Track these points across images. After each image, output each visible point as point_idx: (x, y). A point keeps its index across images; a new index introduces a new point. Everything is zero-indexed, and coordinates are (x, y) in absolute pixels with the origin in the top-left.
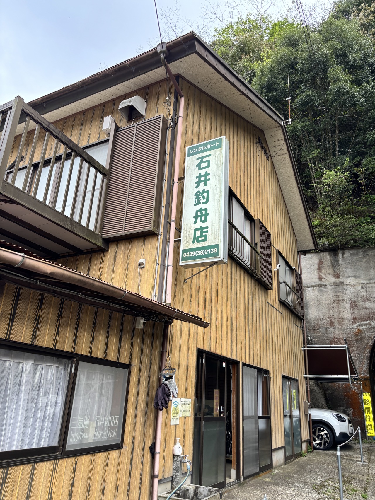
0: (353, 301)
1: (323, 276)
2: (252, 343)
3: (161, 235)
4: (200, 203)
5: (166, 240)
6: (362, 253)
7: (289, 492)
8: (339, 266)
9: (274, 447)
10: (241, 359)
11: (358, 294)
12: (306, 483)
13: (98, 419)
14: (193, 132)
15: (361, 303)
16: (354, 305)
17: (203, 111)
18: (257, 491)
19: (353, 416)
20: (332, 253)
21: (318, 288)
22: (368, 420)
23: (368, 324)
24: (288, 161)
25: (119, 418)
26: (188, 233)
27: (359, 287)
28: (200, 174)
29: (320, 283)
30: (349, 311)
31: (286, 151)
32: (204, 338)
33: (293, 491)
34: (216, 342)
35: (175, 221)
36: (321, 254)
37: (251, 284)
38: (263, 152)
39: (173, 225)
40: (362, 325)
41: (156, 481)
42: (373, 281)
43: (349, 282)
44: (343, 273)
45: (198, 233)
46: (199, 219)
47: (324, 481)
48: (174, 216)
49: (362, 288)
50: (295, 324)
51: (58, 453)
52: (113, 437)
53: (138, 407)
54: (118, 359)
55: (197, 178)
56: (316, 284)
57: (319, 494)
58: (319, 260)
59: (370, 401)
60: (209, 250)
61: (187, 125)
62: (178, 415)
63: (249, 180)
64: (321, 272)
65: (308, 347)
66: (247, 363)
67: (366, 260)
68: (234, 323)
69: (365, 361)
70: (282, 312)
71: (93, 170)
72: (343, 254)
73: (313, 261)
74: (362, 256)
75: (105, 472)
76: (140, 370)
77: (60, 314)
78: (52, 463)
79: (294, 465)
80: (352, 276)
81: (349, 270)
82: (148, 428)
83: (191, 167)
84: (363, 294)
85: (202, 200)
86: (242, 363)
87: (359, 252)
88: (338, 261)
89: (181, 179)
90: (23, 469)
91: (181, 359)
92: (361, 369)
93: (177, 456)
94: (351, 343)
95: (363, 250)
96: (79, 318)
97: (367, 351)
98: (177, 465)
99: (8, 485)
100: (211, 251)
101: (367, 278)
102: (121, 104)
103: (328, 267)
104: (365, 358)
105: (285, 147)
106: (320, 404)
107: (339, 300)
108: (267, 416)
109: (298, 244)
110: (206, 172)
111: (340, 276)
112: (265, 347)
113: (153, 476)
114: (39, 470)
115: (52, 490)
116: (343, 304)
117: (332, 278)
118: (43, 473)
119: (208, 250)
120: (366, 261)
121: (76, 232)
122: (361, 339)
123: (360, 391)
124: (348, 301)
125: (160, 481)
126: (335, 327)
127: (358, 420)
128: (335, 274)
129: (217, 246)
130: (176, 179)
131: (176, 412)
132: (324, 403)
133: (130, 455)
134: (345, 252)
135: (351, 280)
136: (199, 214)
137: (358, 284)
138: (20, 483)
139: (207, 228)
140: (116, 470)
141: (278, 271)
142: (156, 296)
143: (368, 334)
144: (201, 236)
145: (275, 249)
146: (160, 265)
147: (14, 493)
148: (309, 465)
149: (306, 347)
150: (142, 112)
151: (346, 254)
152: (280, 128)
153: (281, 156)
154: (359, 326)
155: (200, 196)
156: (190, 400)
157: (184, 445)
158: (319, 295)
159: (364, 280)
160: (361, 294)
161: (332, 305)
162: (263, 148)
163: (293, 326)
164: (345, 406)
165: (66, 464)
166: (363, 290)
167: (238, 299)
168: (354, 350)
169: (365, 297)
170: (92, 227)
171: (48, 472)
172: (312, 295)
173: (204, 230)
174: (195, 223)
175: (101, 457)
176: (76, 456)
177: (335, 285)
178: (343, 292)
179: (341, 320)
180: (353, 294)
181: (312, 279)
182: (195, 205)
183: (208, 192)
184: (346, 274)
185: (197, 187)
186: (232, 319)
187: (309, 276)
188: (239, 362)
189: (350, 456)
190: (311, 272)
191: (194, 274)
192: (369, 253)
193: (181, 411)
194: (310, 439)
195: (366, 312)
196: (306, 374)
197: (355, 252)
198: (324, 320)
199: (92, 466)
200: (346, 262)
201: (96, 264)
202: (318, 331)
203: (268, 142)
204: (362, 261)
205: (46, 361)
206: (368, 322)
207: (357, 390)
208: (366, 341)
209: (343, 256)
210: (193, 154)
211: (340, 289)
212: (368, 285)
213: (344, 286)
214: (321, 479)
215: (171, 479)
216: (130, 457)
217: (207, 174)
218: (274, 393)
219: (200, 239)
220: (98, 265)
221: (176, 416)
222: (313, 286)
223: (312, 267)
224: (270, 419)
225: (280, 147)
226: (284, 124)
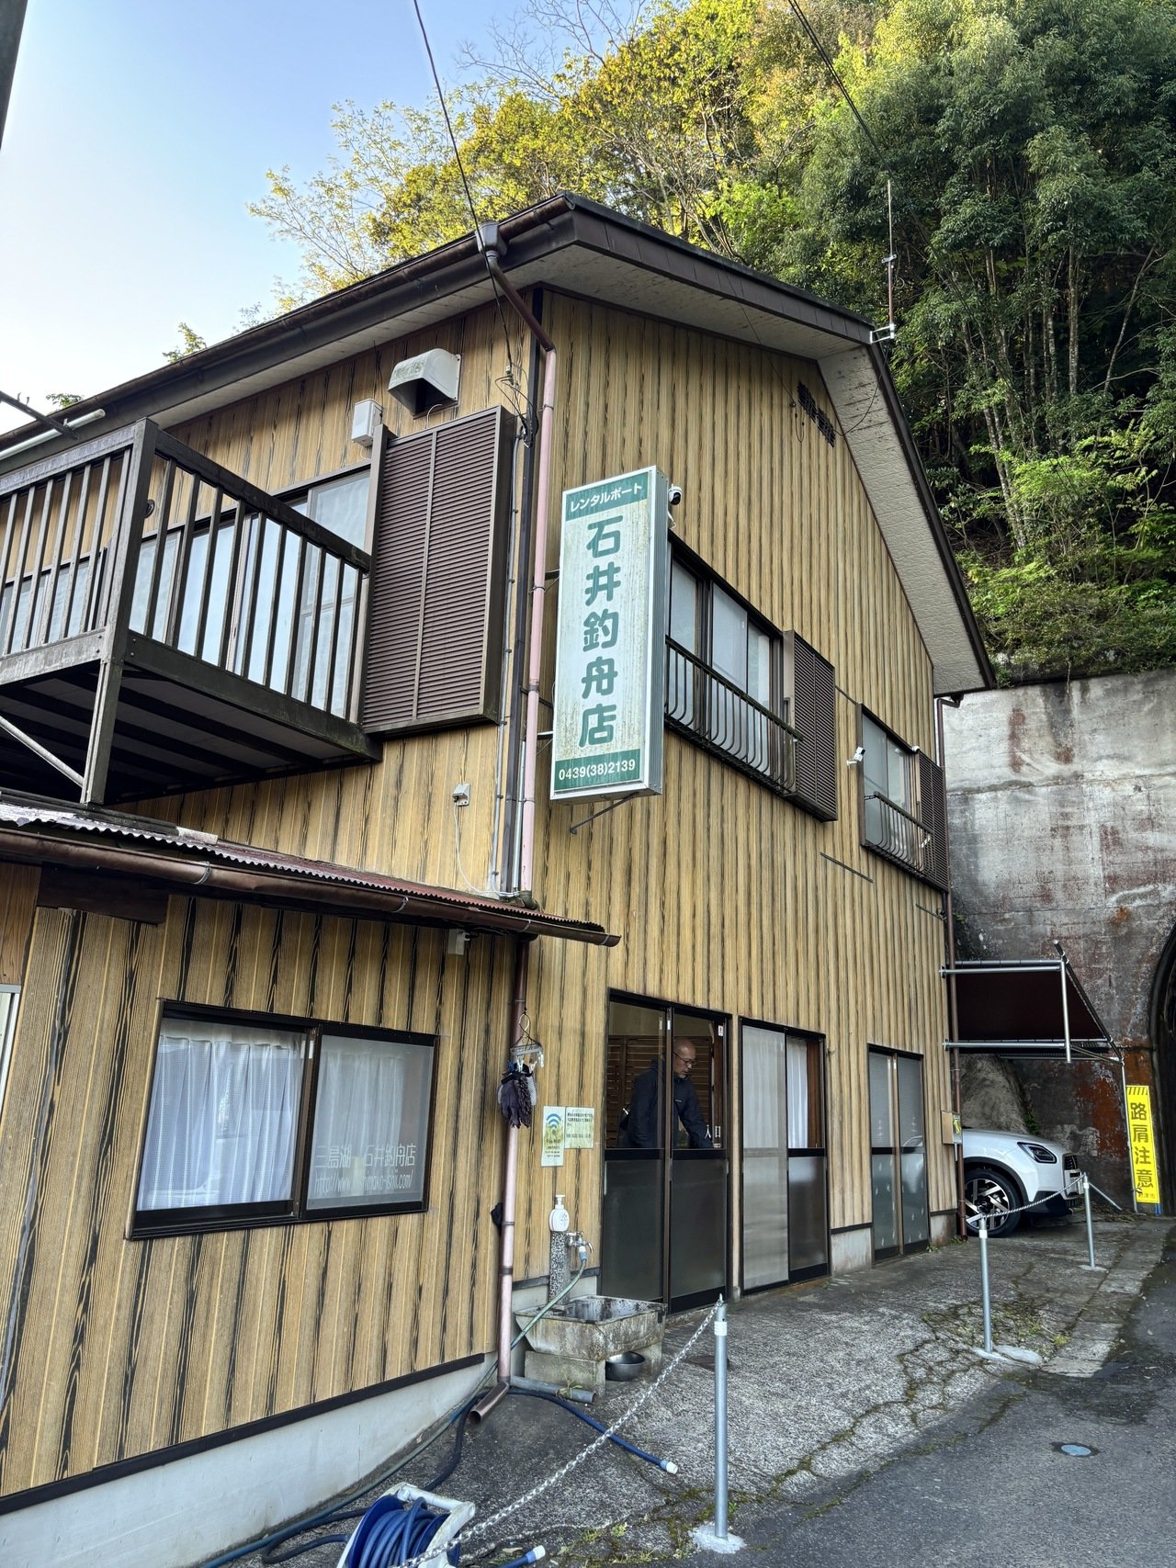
0: (1109, 829)
1: (1025, 758)
2: (770, 967)
3: (505, 724)
4: (597, 645)
5: (518, 736)
6: (1139, 687)
7: (857, 1324)
8: (1072, 726)
9: (836, 1223)
10: (735, 1007)
11: (1124, 809)
12: (908, 1308)
13: (371, 1150)
14: (586, 433)
15: (1132, 835)
16: (1111, 839)
17: (616, 363)
18: (771, 1320)
19: (1099, 1150)
20: (1050, 689)
21: (1009, 792)
22: (1142, 1160)
23: (1150, 893)
24: (894, 443)
25: (418, 1150)
26: (569, 721)
27: (1128, 789)
28: (597, 568)
29: (1014, 777)
30: (1096, 857)
31: (883, 415)
32: (626, 964)
33: (867, 1323)
34: (661, 971)
35: (538, 689)
36: (1020, 692)
37: (769, 815)
38: (815, 425)
39: (533, 697)
40: (1134, 898)
41: (507, 1281)
42: (1170, 769)
43: (1098, 773)
44: (1082, 745)
45: (593, 721)
46: (594, 684)
47: (961, 1306)
48: (534, 674)
49: (1138, 789)
50: (918, 906)
51: (292, 1214)
52: (407, 1187)
53: (460, 1128)
54: (409, 1024)
55: (588, 577)
56: (1002, 781)
57: (934, 1332)
58: (1014, 711)
59: (1148, 1108)
60: (618, 764)
61: (567, 421)
62: (561, 1146)
63: (766, 520)
64: (1018, 746)
65: (958, 967)
66: (756, 1018)
67: (1153, 708)
68: (715, 920)
69: (1137, 999)
70: (871, 877)
71: (332, 562)
72: (1084, 690)
73: (995, 715)
74: (1141, 696)
75: (391, 1256)
76: (462, 1047)
77: (278, 942)
78: (281, 1230)
79: (895, 1270)
80: (1109, 757)
81: (1099, 738)
82: (486, 1173)
83: (574, 548)
84: (1139, 808)
85: (602, 639)
86: (740, 1017)
87: (1133, 683)
88: (1068, 711)
89: (552, 576)
90: (228, 1240)
91: (564, 1015)
92: (1125, 1020)
93: (559, 1233)
94: (1101, 949)
95: (1143, 676)
96: (317, 945)
97: (1144, 969)
98: (560, 1251)
99: (203, 1267)
100: (622, 766)
101: (1154, 760)
102: (394, 375)
103: (1039, 730)
104: (1139, 990)
105: (880, 403)
106: (1003, 1119)
107: (1068, 828)
108: (817, 1150)
109: (936, 675)
110: (611, 565)
111: (1073, 756)
112: (813, 973)
113: (500, 1271)
114: (259, 1243)
115: (284, 1282)
116: (1080, 838)
117: (1048, 763)
118: (265, 1250)
119: (616, 762)
120: (1150, 711)
121: (300, 727)
122: (1129, 937)
123: (1119, 1080)
124: (1095, 829)
125: (516, 1286)
126: (1054, 904)
127: (1112, 1160)
128: (1059, 750)
129: (634, 755)
130: (539, 579)
131: (554, 1137)
132: (1014, 1116)
133: (446, 1224)
134: (1091, 686)
135: (1107, 769)
136: (595, 673)
137: (1125, 777)
138: (225, 1265)
139: (613, 708)
140: (414, 1253)
141: (860, 767)
142: (496, 874)
143: (1148, 923)
144: (600, 728)
145: (854, 703)
146: (503, 800)
147: (215, 1281)
148: (938, 1270)
149: (952, 966)
150: (451, 393)
151: (1092, 691)
152: (864, 351)
153: (873, 430)
154: (1125, 899)
155: (597, 626)
156: (592, 1111)
157: (577, 1212)
158: (1011, 813)
159: (1145, 767)
160: (1133, 808)
161: (1048, 841)
162: (814, 412)
163: (909, 911)
164: (1078, 1122)
165: (308, 1236)
166: (1139, 795)
167: (729, 858)
168: (1107, 969)
169: (1145, 816)
170: (338, 710)
171: (276, 1249)
172: (990, 814)
173: (605, 714)
174: (586, 695)
175: (380, 1225)
176: (328, 1221)
177: (1058, 784)
178: (1082, 802)
179: (1073, 884)
180: (1111, 808)
181: (992, 767)
182: (585, 649)
183: (615, 616)
184: (1093, 750)
185: (588, 603)
186: (709, 912)
187: (984, 758)
188: (729, 1017)
189: (1066, 1252)
190: (988, 747)
191: (596, 812)
192: (1162, 685)
193: (569, 1136)
194: (959, 1209)
195: (1145, 860)
196: (951, 1039)
197: (1116, 682)
198: (1024, 887)
199: (362, 1244)
200: (1091, 716)
201: (355, 794)
202: (1007, 916)
203: (831, 392)
204: (1139, 711)
205: (255, 1037)
206: (1151, 887)
207: (1112, 1080)
208: (1143, 942)
209: (1082, 697)
210: (580, 513)
211: (1072, 796)
212: (1155, 782)
213: (1084, 786)
214: (954, 1302)
215: (545, 1281)
216: (445, 1228)
217: (613, 569)
218: (841, 1092)
219: (597, 735)
220: (360, 797)
221: (556, 1148)
222: (993, 788)
223: (993, 732)
224: (827, 1155)
225: (868, 403)
226: (875, 337)
